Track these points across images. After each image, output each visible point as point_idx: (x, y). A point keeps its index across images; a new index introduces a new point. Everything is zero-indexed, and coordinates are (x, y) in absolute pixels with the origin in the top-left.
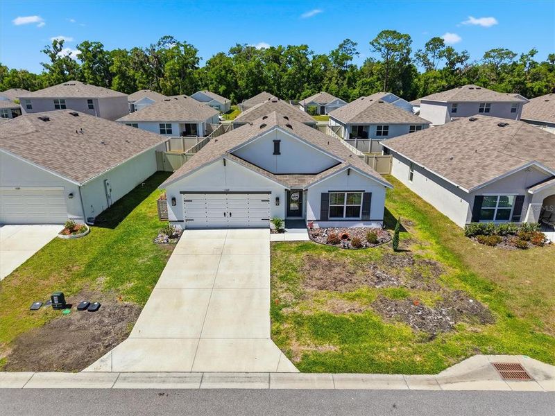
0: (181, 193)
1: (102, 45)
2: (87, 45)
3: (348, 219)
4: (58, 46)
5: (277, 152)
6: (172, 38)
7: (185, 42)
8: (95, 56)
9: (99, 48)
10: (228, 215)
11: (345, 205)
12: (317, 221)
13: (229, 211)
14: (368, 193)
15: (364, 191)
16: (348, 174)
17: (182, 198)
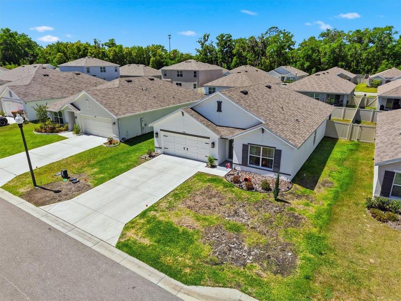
0: (161, 130)
1: (231, 36)
2: (222, 36)
3: (263, 168)
4: (206, 38)
5: (219, 110)
6: (277, 28)
7: (284, 30)
8: (226, 43)
9: (229, 38)
10: (186, 149)
11: (261, 157)
12: (240, 164)
13: (186, 147)
14: (278, 150)
15: (275, 148)
16: (263, 132)
17: (161, 134)
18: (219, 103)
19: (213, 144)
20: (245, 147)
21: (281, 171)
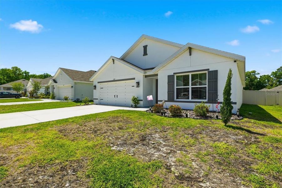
0: (98, 82)
3: (193, 100)
5: (145, 53)
10: (116, 96)
11: (190, 87)
13: (116, 94)
14: (212, 71)
15: (208, 69)
16: (190, 55)
17: (98, 86)
18: (145, 47)
19: (138, 83)
20: (170, 78)
21: (219, 101)
